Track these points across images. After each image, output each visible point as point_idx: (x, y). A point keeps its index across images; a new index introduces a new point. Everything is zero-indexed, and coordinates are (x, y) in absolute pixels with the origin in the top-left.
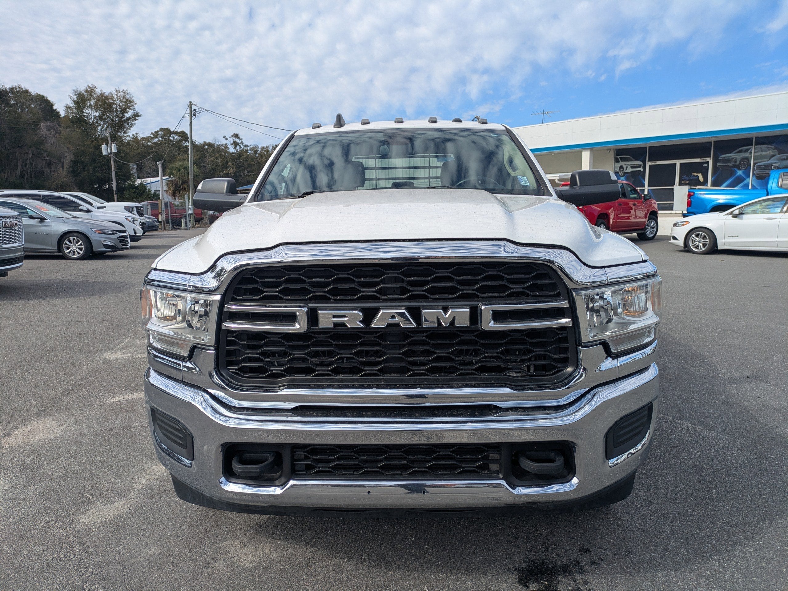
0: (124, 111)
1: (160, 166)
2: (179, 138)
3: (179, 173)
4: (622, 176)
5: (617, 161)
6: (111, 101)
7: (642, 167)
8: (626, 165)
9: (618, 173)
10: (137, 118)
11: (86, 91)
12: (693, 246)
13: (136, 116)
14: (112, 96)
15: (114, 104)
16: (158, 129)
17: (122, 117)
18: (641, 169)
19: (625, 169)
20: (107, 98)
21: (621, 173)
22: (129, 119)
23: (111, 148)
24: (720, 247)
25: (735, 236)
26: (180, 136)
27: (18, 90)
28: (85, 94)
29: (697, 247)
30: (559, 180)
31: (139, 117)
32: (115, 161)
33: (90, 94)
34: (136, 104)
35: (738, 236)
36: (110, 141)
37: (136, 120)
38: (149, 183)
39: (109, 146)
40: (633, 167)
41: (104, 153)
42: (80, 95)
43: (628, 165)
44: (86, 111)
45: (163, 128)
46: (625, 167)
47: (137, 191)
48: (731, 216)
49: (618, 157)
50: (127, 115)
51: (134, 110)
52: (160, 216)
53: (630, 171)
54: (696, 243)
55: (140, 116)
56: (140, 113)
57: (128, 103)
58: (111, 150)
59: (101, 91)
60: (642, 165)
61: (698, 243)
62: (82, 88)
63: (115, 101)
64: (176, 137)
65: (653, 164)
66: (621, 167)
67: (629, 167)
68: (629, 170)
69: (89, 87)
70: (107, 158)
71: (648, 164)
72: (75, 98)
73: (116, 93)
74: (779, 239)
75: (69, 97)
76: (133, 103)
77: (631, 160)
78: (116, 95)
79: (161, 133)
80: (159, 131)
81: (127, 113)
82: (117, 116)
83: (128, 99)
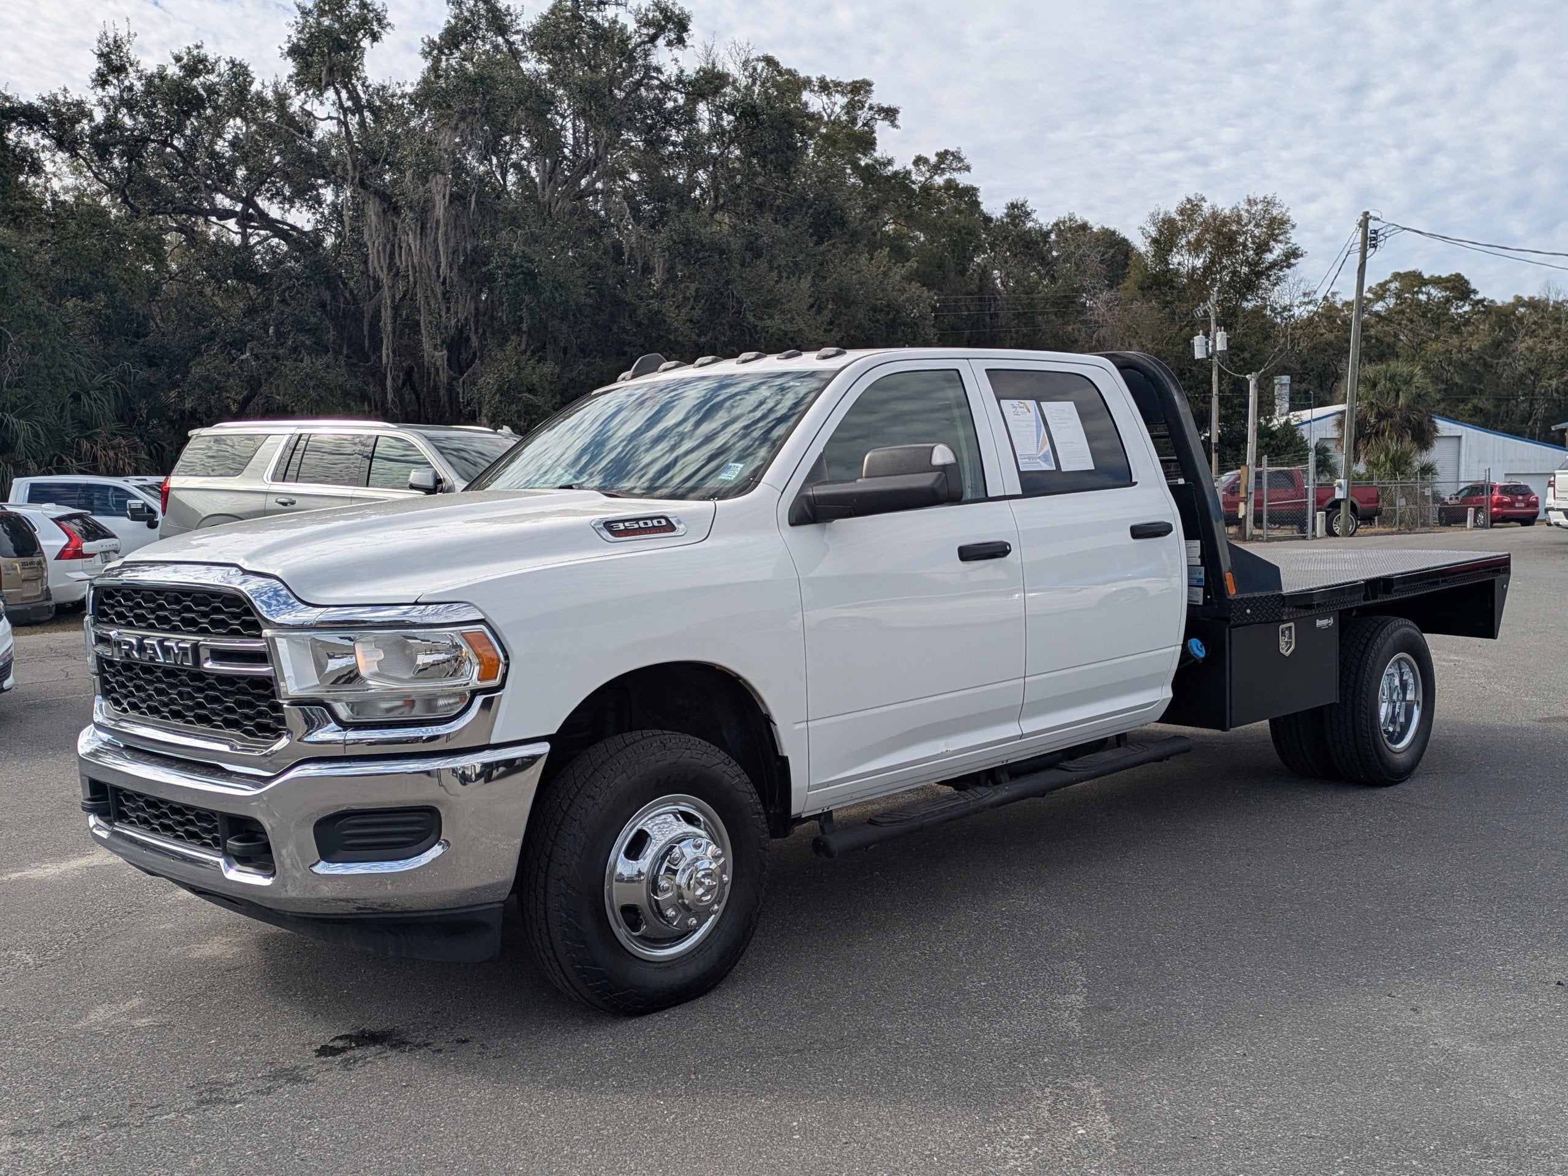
0: (1262, 247)
1: (1252, 384)
2: (1444, 294)
3: (1372, 392)
6: (1234, 228)
10: (1293, 261)
11: (1182, 212)
13: (1293, 254)
14: (1239, 216)
15: (1239, 233)
16: (1388, 278)
17: (1257, 264)
20: (1225, 222)
22: (1273, 265)
23: (1215, 341)
26: (1446, 289)
27: (1068, 224)
28: (1178, 218)
31: (1300, 259)
32: (1221, 372)
33: (1190, 218)
34: (1293, 226)
36: (1213, 326)
37: (1289, 266)
38: (1309, 422)
39: (1212, 336)
41: (1199, 354)
42: (1169, 222)
44: (1175, 259)
45: (1402, 272)
47: (1273, 442)
50: (1269, 257)
51: (1287, 243)
52: (1242, 505)
55: (1302, 255)
56: (1303, 248)
57: (1276, 226)
58: (1214, 346)
59: (1213, 207)
62: (1171, 207)
63: (1244, 226)
64: (1434, 292)
69: (1189, 200)
70: (1204, 365)
72: (1153, 232)
73: (1246, 207)
75: (1140, 232)
76: (1288, 226)
78: (1247, 211)
79: (1393, 286)
80: (1391, 281)
81: (1270, 251)
82: (1247, 262)
83: (1275, 218)
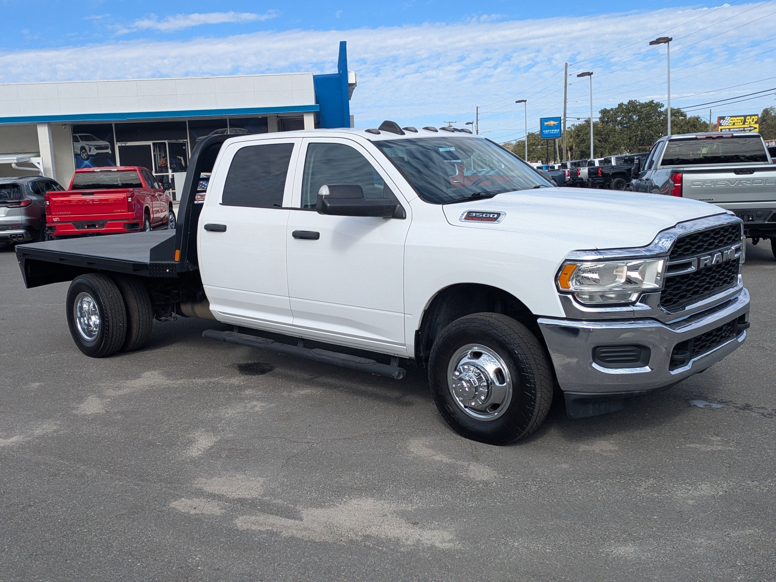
4: (87, 160)
5: (75, 140)
7: (109, 149)
8: (88, 145)
9: (80, 155)
18: (109, 151)
19: (88, 151)
21: (84, 156)
30: (17, 164)
40: (98, 148)
43: (91, 145)
46: (87, 148)
49: (77, 135)
53: (95, 154)
60: (110, 146)
65: (123, 145)
66: (83, 148)
67: (93, 148)
68: (94, 152)
71: (117, 146)
77: (95, 140)
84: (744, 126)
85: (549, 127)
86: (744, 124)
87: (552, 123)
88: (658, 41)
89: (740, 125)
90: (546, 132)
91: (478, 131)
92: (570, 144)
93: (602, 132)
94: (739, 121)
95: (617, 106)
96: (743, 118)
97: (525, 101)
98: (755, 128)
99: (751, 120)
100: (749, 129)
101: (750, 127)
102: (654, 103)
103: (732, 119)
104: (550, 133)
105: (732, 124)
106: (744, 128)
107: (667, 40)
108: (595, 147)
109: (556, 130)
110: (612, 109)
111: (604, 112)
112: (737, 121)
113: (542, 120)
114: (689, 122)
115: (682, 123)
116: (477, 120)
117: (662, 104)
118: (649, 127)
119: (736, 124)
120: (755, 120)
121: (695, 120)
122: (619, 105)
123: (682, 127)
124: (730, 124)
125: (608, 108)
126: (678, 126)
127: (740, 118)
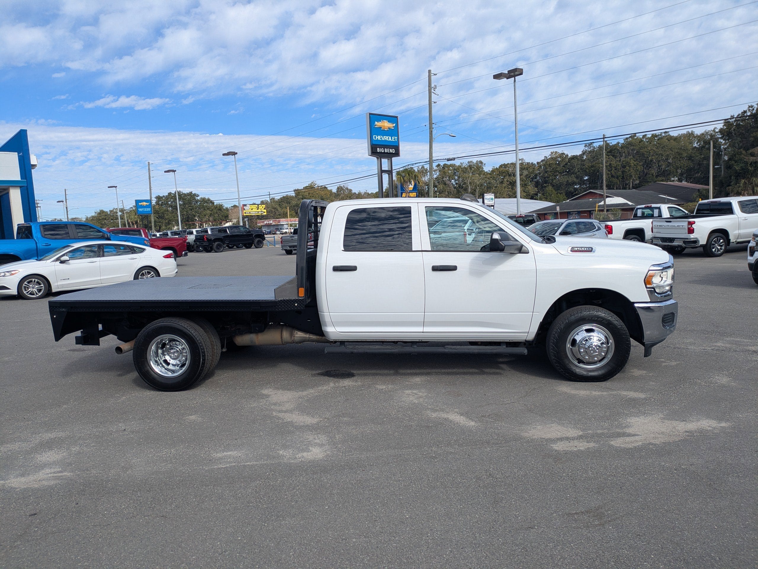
12: (28, 292)
24: (54, 290)
25: (67, 279)
29: (32, 294)
35: (69, 279)
48: (58, 262)
54: (30, 289)
61: (32, 289)
74: (102, 278)
84: (258, 211)
85: (142, 207)
86: (258, 209)
87: (145, 203)
88: (229, 154)
89: (255, 210)
90: (141, 210)
91: (68, 208)
92: (136, 220)
93: (159, 211)
94: (255, 207)
95: (167, 194)
96: (257, 206)
97: (116, 187)
98: (264, 212)
99: (262, 207)
100: (261, 212)
101: (262, 211)
102: (192, 194)
103: (251, 206)
104: (144, 211)
105: (251, 209)
106: (258, 212)
107: (234, 154)
108: (155, 222)
109: (148, 209)
110: (164, 196)
111: (159, 198)
112: (254, 207)
113: (137, 202)
114: (217, 207)
115: (212, 208)
116: (66, 199)
117: (198, 194)
118: (191, 210)
119: (253, 209)
120: (264, 207)
121: (220, 206)
122: (168, 193)
123: (213, 210)
124: (250, 209)
125: (161, 195)
126: (210, 209)
127: (255, 206)
